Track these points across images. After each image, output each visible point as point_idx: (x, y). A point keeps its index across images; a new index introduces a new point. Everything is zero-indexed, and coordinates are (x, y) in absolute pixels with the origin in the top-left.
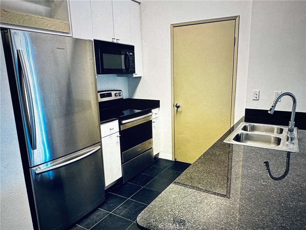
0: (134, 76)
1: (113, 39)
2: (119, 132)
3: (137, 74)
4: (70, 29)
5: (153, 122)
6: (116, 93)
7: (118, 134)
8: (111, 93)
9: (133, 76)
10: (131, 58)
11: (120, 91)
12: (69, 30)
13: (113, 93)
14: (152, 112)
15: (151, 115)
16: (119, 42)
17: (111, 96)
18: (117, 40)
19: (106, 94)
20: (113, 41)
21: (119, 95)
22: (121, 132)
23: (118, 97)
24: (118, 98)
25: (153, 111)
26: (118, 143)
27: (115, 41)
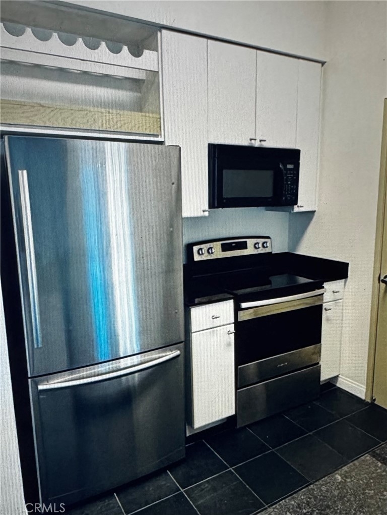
0: (296, 209)
1: (251, 140)
2: (233, 325)
3: (301, 207)
4: (160, 127)
5: (326, 309)
6: (256, 242)
7: (232, 328)
8: (246, 242)
9: (293, 210)
10: (291, 174)
11: (268, 238)
12: (159, 129)
13: (250, 243)
14: (323, 287)
15: (322, 294)
16: (266, 145)
17: (246, 248)
18: (261, 141)
19: (234, 245)
20: (251, 144)
21: (263, 246)
22: (238, 325)
23: (259, 250)
24: (261, 251)
25: (326, 285)
26: (229, 345)
27: (257, 144)
